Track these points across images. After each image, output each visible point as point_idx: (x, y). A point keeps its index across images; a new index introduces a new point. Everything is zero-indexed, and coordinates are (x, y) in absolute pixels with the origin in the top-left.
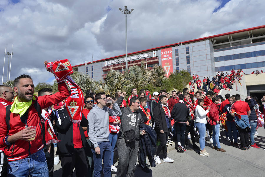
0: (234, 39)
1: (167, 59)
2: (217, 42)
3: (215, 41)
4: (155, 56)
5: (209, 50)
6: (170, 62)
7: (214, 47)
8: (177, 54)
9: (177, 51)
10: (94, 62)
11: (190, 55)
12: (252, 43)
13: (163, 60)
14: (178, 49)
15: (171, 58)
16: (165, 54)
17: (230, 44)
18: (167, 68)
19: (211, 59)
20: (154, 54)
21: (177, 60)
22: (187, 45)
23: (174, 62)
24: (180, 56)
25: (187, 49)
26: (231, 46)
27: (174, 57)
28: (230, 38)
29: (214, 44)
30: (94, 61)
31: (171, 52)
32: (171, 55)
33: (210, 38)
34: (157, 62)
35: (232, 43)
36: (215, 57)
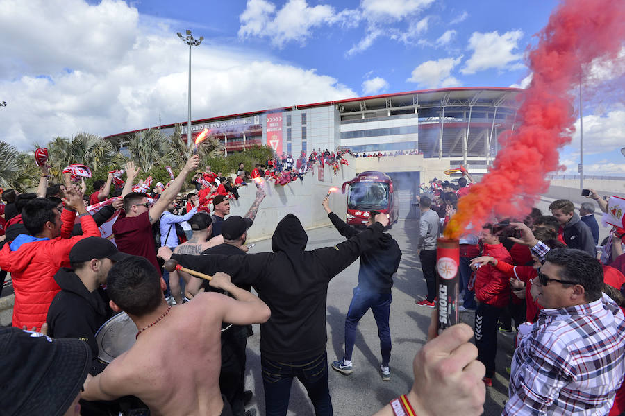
0: (369, 108)
1: (274, 130)
2: (346, 110)
3: (343, 108)
4: (257, 123)
5: (333, 121)
6: (279, 134)
7: (342, 117)
8: (289, 124)
9: (289, 118)
10: (162, 127)
11: (308, 125)
12: (389, 114)
13: (269, 130)
14: (290, 116)
15: (280, 129)
16: (272, 122)
17: (361, 114)
18: (274, 144)
19: (335, 135)
20: (256, 121)
21: (289, 132)
22: (304, 111)
23: (285, 136)
24: (293, 127)
25: (304, 116)
26: (363, 117)
27: (285, 127)
28: (363, 106)
29: (342, 112)
30: (162, 125)
31: (281, 119)
32: (280, 123)
33: (336, 103)
34: (260, 134)
35: (365, 114)
36: (342, 131)
